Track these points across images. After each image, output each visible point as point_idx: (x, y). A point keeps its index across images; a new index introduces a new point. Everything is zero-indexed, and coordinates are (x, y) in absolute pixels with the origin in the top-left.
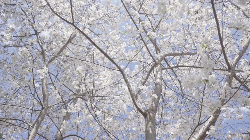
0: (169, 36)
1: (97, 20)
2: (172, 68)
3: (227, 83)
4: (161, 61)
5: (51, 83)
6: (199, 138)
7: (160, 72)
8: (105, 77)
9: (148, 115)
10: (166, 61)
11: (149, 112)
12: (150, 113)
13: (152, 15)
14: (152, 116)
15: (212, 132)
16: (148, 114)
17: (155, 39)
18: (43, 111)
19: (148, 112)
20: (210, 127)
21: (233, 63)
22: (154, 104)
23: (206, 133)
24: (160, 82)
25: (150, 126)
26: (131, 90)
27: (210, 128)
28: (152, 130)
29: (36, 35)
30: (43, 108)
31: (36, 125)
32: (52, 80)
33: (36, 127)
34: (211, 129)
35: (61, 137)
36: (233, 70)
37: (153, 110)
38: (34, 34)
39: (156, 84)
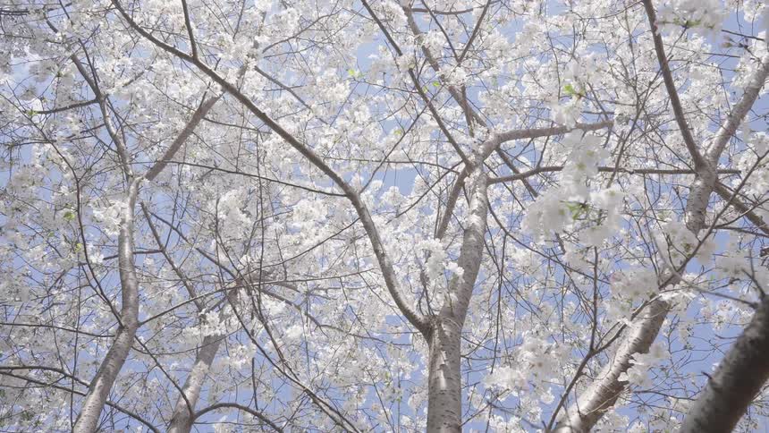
0: (516, 77)
1: (285, 41)
2: (523, 177)
3: (690, 214)
4: (486, 156)
5: (157, 247)
6: (600, 395)
7: (480, 191)
8: (306, 219)
9: (436, 332)
10: (502, 155)
11: (439, 323)
12: (443, 326)
13: (456, 13)
14: (446, 333)
15: (635, 375)
16: (436, 327)
17: (464, 89)
18: (123, 336)
19: (437, 323)
20: (632, 358)
21: (713, 145)
22: (453, 295)
23: (620, 380)
24: (478, 224)
25: (442, 365)
26: (383, 255)
27: (631, 361)
28: (448, 379)
29: (97, 105)
30: (121, 328)
31: (99, 383)
32: (161, 239)
33: (99, 387)
34: (633, 365)
35: (188, 412)
36: (711, 169)
37: (452, 315)
38: (93, 102)
39: (466, 231)
